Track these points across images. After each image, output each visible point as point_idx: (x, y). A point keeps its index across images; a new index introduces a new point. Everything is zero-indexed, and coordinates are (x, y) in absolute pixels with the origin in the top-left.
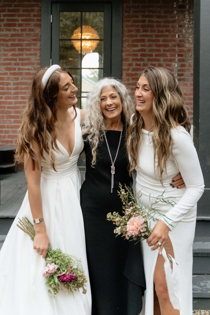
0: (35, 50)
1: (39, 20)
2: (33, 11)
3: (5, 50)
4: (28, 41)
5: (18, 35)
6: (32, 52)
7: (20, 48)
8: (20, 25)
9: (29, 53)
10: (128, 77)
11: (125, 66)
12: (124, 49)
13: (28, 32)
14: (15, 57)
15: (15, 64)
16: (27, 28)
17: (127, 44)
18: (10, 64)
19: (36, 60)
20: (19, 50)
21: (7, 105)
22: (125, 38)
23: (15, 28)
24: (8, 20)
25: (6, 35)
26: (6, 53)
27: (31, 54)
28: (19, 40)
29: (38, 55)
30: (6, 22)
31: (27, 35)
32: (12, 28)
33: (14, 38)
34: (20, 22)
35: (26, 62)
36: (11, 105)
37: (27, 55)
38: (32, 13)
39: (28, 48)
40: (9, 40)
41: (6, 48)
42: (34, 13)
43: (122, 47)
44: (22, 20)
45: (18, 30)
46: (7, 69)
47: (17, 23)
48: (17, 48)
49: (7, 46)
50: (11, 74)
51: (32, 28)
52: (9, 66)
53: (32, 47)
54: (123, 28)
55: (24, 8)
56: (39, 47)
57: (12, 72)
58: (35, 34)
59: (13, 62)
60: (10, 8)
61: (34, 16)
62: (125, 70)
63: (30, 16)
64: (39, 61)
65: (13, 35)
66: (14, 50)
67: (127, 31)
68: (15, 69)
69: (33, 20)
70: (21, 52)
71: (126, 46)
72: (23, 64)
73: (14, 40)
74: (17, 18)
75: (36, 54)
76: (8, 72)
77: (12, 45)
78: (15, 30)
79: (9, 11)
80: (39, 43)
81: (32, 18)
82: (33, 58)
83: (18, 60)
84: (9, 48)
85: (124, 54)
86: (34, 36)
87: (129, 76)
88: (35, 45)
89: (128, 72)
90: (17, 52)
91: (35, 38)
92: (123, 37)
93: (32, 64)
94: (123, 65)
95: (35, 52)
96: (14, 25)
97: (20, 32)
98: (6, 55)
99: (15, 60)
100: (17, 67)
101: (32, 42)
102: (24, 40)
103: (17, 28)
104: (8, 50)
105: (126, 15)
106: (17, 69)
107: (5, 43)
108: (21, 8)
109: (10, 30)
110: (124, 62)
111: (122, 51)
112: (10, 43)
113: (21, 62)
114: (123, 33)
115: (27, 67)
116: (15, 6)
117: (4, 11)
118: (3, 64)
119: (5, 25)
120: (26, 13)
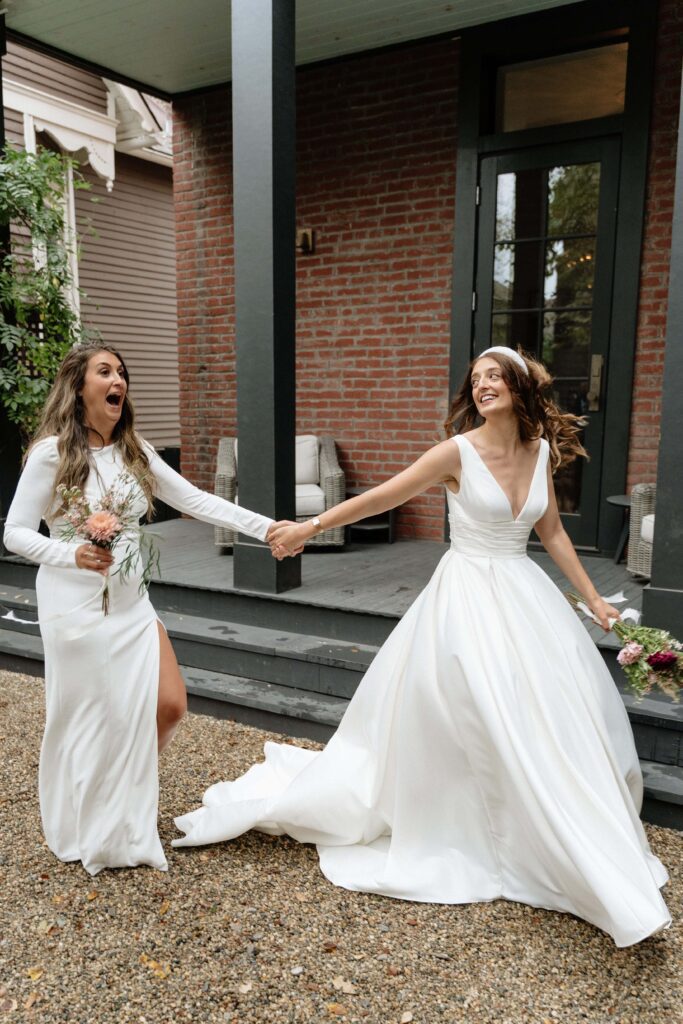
0: (441, 273)
1: (451, 202)
2: (439, 181)
3: (383, 279)
4: (427, 253)
5: (409, 242)
6: (436, 279)
7: (412, 270)
8: (413, 219)
9: (428, 280)
10: (654, 327)
11: (648, 297)
12: (647, 254)
13: (428, 234)
14: (401, 293)
15: (402, 309)
16: (428, 223)
17: (657, 239)
18: (391, 309)
19: (442, 296)
20: (411, 276)
21: (385, 400)
22: (651, 226)
23: (402, 226)
24: (390, 210)
25: (385, 245)
26: (385, 284)
27: (433, 285)
28: (411, 253)
29: (448, 286)
30: (385, 215)
31: (426, 239)
32: (397, 227)
33: (399, 249)
34: (414, 211)
35: (423, 302)
36: (391, 401)
37: (425, 285)
38: (438, 188)
39: (428, 269)
40: (391, 255)
41: (385, 274)
42: (443, 186)
43: (643, 248)
44: (418, 206)
45: (408, 231)
46: (387, 321)
47: (407, 213)
48: (406, 271)
49: (386, 268)
50: (394, 331)
51: (438, 221)
52: (390, 314)
53: (437, 267)
54: (646, 197)
55: (422, 177)
56: (449, 267)
57: (396, 326)
58: (443, 236)
59: (398, 304)
60: (394, 181)
61: (443, 192)
62: (648, 308)
63: (432, 194)
64: (449, 300)
65: (399, 244)
66: (399, 277)
67: (658, 206)
68: (400, 320)
69: (440, 203)
70: (413, 281)
71: (653, 246)
72: (416, 308)
73: (400, 255)
74: (407, 202)
75: (442, 284)
76: (388, 327)
77: (398, 266)
78: (402, 231)
79: (392, 188)
80: (449, 256)
81: (438, 198)
82: (437, 292)
83: (406, 299)
84: (390, 273)
85: (647, 267)
86: (441, 241)
87: (656, 323)
88: (441, 261)
89: (654, 314)
90: (405, 282)
91: (442, 245)
92: (645, 223)
93: (435, 306)
94: (644, 296)
95: (442, 278)
96: (401, 220)
97: (412, 235)
98: (383, 289)
99: (401, 299)
100: (404, 315)
101: (438, 256)
102: (419, 253)
103: (408, 226)
104: (387, 279)
105: (658, 161)
106: (405, 320)
107: (383, 262)
108: (415, 178)
109: (392, 233)
110: (645, 289)
111: (641, 260)
112: (391, 262)
113: (412, 303)
114: (645, 212)
115: (423, 314)
116: (405, 175)
117: (381, 189)
118: (379, 310)
119: (385, 222)
120: (425, 189)
